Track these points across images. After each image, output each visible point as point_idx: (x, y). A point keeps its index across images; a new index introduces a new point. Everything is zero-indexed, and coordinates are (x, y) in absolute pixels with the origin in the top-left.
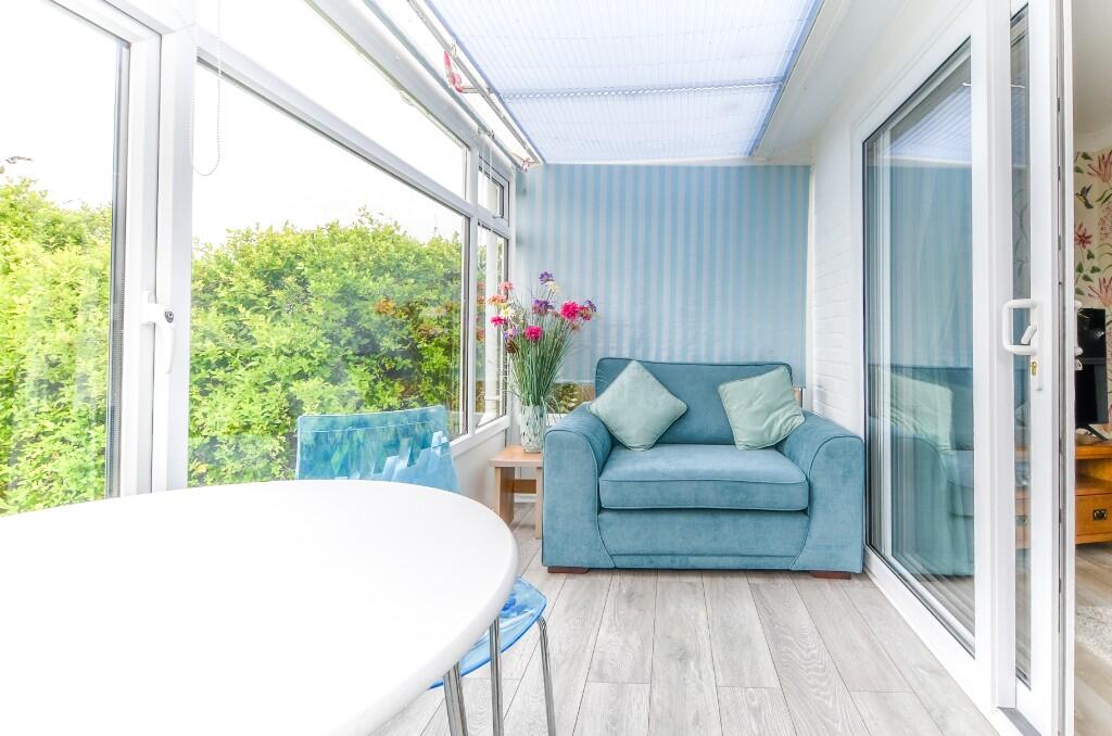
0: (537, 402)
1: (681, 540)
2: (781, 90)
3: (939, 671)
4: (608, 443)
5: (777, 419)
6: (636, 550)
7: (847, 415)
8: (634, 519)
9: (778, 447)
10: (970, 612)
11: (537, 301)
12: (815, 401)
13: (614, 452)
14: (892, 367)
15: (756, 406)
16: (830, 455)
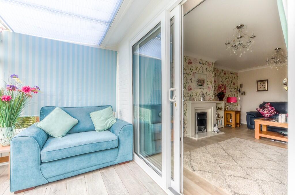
0: (9, 126)
1: (76, 166)
2: (110, 26)
3: (153, 182)
4: (46, 137)
5: (108, 121)
6: (58, 174)
7: (128, 119)
8: (57, 163)
9: (109, 129)
10: (161, 166)
11: (8, 86)
12: (119, 115)
13: (49, 140)
14: (140, 105)
15: (102, 118)
16: (124, 130)
